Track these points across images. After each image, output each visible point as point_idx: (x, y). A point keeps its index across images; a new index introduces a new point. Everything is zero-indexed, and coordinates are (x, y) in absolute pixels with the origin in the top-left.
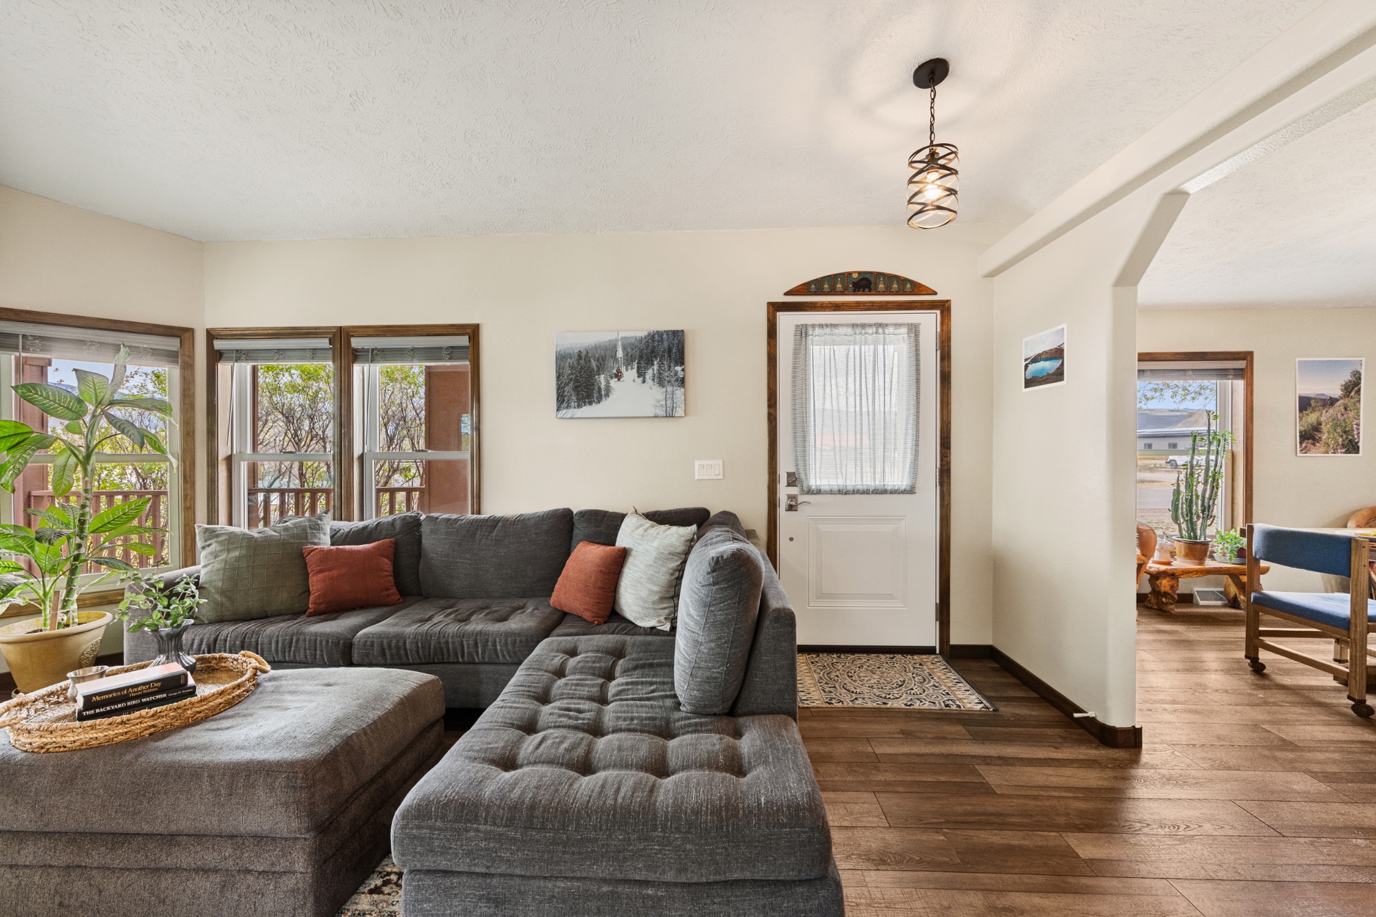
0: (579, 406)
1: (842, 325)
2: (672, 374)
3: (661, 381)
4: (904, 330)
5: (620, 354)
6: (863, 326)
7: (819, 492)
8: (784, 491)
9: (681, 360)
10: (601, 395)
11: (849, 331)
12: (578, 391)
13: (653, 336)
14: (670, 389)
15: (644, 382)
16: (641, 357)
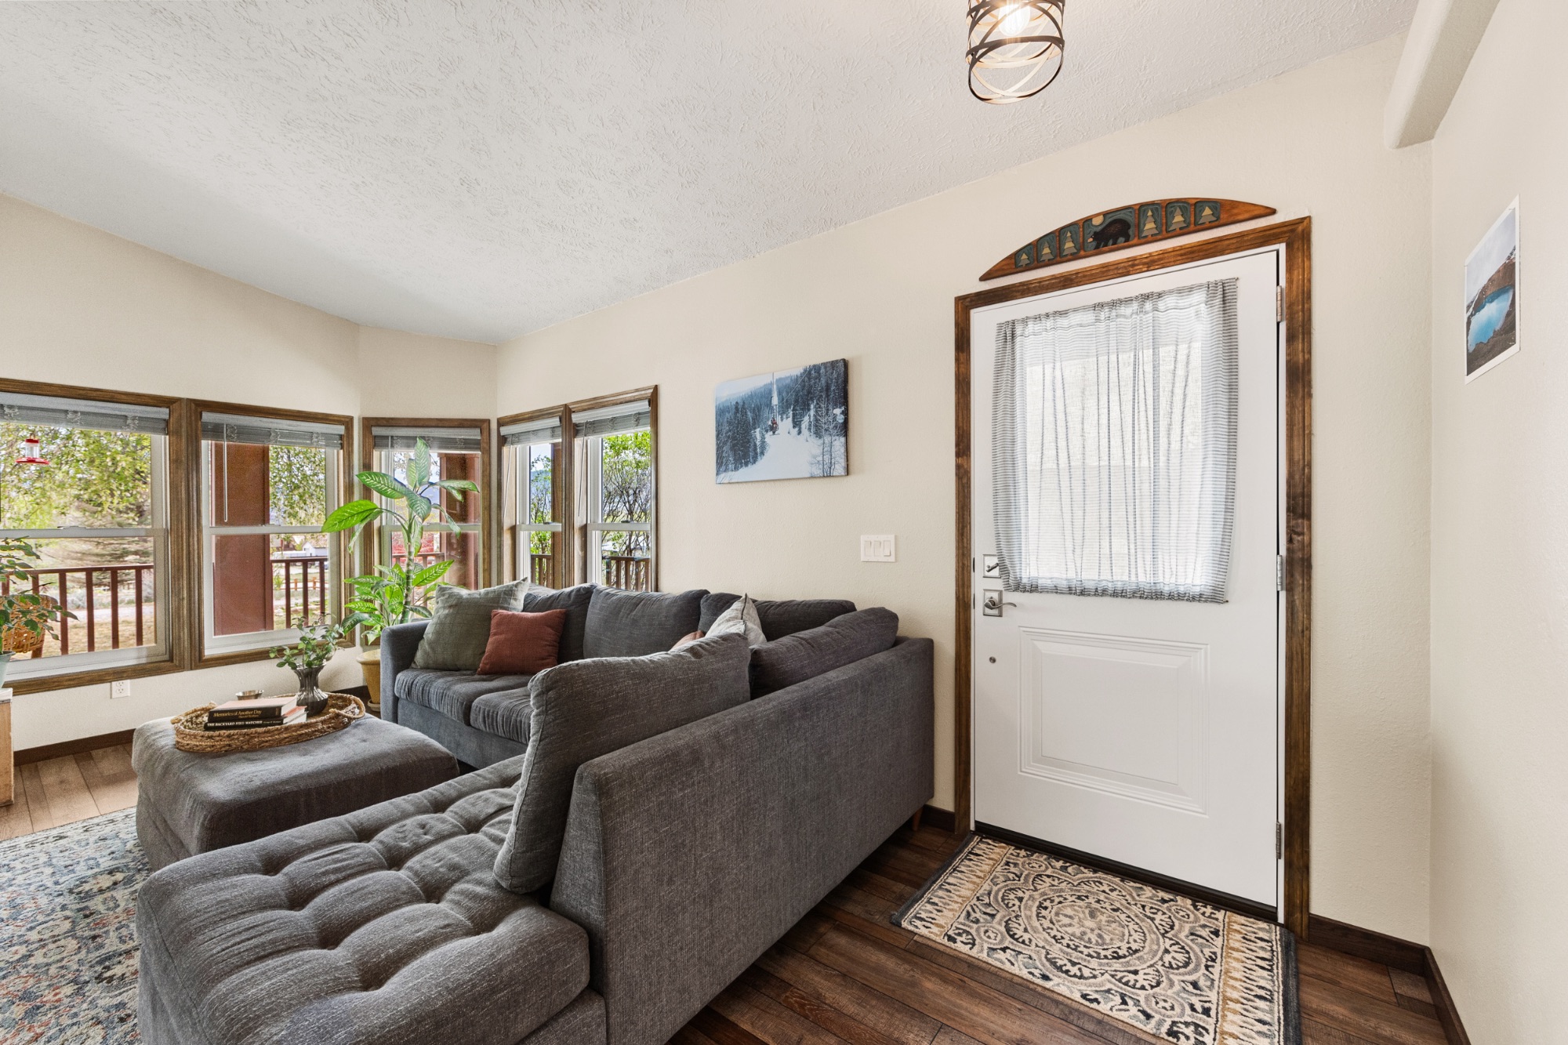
0: (736, 469)
1: (1075, 310)
2: (831, 419)
3: (818, 430)
4: (1199, 297)
5: (775, 401)
6: (1114, 304)
7: (1034, 589)
8: (983, 586)
9: (844, 399)
10: (756, 454)
11: (1089, 317)
12: (735, 451)
13: (810, 373)
14: (827, 439)
15: (800, 433)
16: (797, 401)
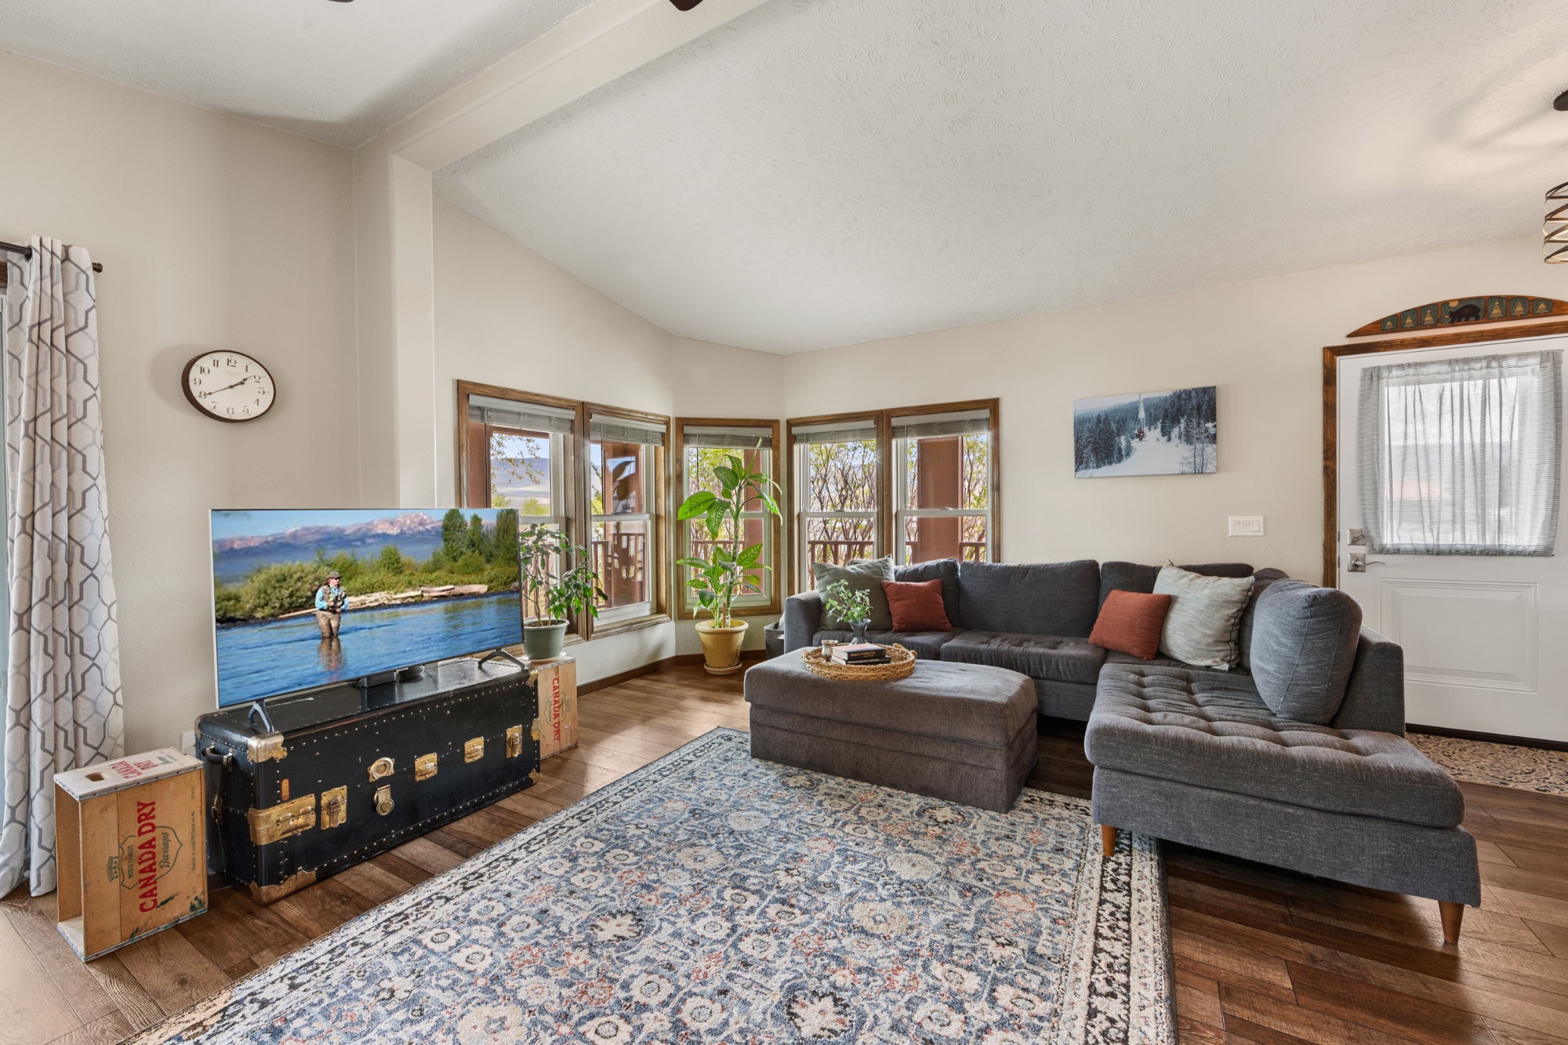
0: (1098, 466)
1: (1433, 363)
2: (1203, 431)
3: (1188, 439)
4: (1534, 361)
5: (1142, 415)
6: (1466, 361)
7: (1397, 551)
8: (1345, 552)
9: (1212, 416)
10: (1122, 455)
11: (1445, 368)
12: (1097, 453)
13: (1180, 395)
14: (1199, 446)
15: (1169, 440)
16: (1166, 417)
